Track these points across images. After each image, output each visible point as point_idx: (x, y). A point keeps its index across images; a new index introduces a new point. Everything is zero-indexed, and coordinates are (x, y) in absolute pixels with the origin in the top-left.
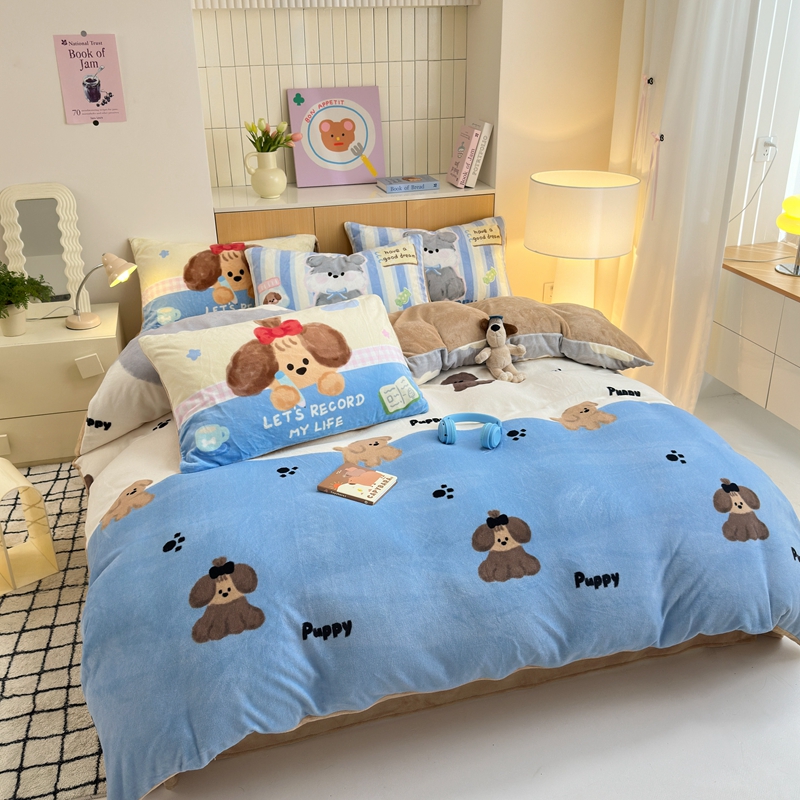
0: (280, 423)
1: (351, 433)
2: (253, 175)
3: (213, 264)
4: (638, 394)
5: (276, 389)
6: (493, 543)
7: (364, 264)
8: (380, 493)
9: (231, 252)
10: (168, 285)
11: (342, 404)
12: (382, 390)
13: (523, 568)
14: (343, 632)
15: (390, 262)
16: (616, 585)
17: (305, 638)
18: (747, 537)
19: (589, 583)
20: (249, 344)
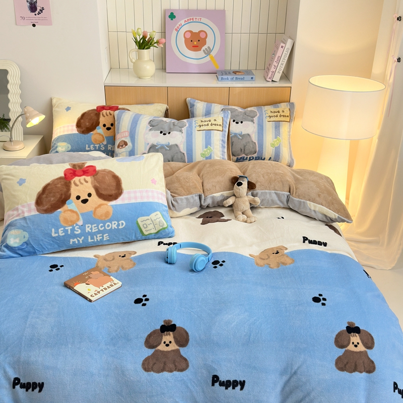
0: (64, 234)
1: (118, 245)
2: (134, 63)
3: (95, 118)
4: (325, 244)
5: (65, 212)
6: (159, 344)
7: (185, 128)
8: (102, 294)
9: (108, 111)
10: (66, 129)
11: (108, 226)
12: (139, 220)
13: (175, 366)
14: (38, 389)
15: (202, 128)
16: (242, 389)
17: (14, 387)
18: (355, 369)
19: (222, 384)
20: (57, 179)
